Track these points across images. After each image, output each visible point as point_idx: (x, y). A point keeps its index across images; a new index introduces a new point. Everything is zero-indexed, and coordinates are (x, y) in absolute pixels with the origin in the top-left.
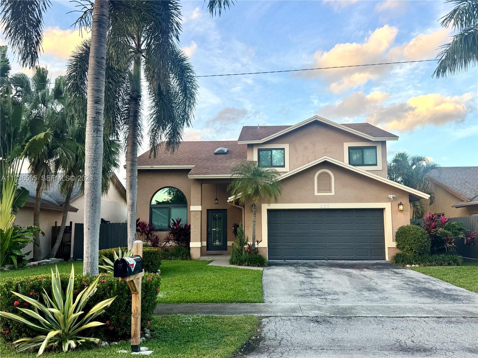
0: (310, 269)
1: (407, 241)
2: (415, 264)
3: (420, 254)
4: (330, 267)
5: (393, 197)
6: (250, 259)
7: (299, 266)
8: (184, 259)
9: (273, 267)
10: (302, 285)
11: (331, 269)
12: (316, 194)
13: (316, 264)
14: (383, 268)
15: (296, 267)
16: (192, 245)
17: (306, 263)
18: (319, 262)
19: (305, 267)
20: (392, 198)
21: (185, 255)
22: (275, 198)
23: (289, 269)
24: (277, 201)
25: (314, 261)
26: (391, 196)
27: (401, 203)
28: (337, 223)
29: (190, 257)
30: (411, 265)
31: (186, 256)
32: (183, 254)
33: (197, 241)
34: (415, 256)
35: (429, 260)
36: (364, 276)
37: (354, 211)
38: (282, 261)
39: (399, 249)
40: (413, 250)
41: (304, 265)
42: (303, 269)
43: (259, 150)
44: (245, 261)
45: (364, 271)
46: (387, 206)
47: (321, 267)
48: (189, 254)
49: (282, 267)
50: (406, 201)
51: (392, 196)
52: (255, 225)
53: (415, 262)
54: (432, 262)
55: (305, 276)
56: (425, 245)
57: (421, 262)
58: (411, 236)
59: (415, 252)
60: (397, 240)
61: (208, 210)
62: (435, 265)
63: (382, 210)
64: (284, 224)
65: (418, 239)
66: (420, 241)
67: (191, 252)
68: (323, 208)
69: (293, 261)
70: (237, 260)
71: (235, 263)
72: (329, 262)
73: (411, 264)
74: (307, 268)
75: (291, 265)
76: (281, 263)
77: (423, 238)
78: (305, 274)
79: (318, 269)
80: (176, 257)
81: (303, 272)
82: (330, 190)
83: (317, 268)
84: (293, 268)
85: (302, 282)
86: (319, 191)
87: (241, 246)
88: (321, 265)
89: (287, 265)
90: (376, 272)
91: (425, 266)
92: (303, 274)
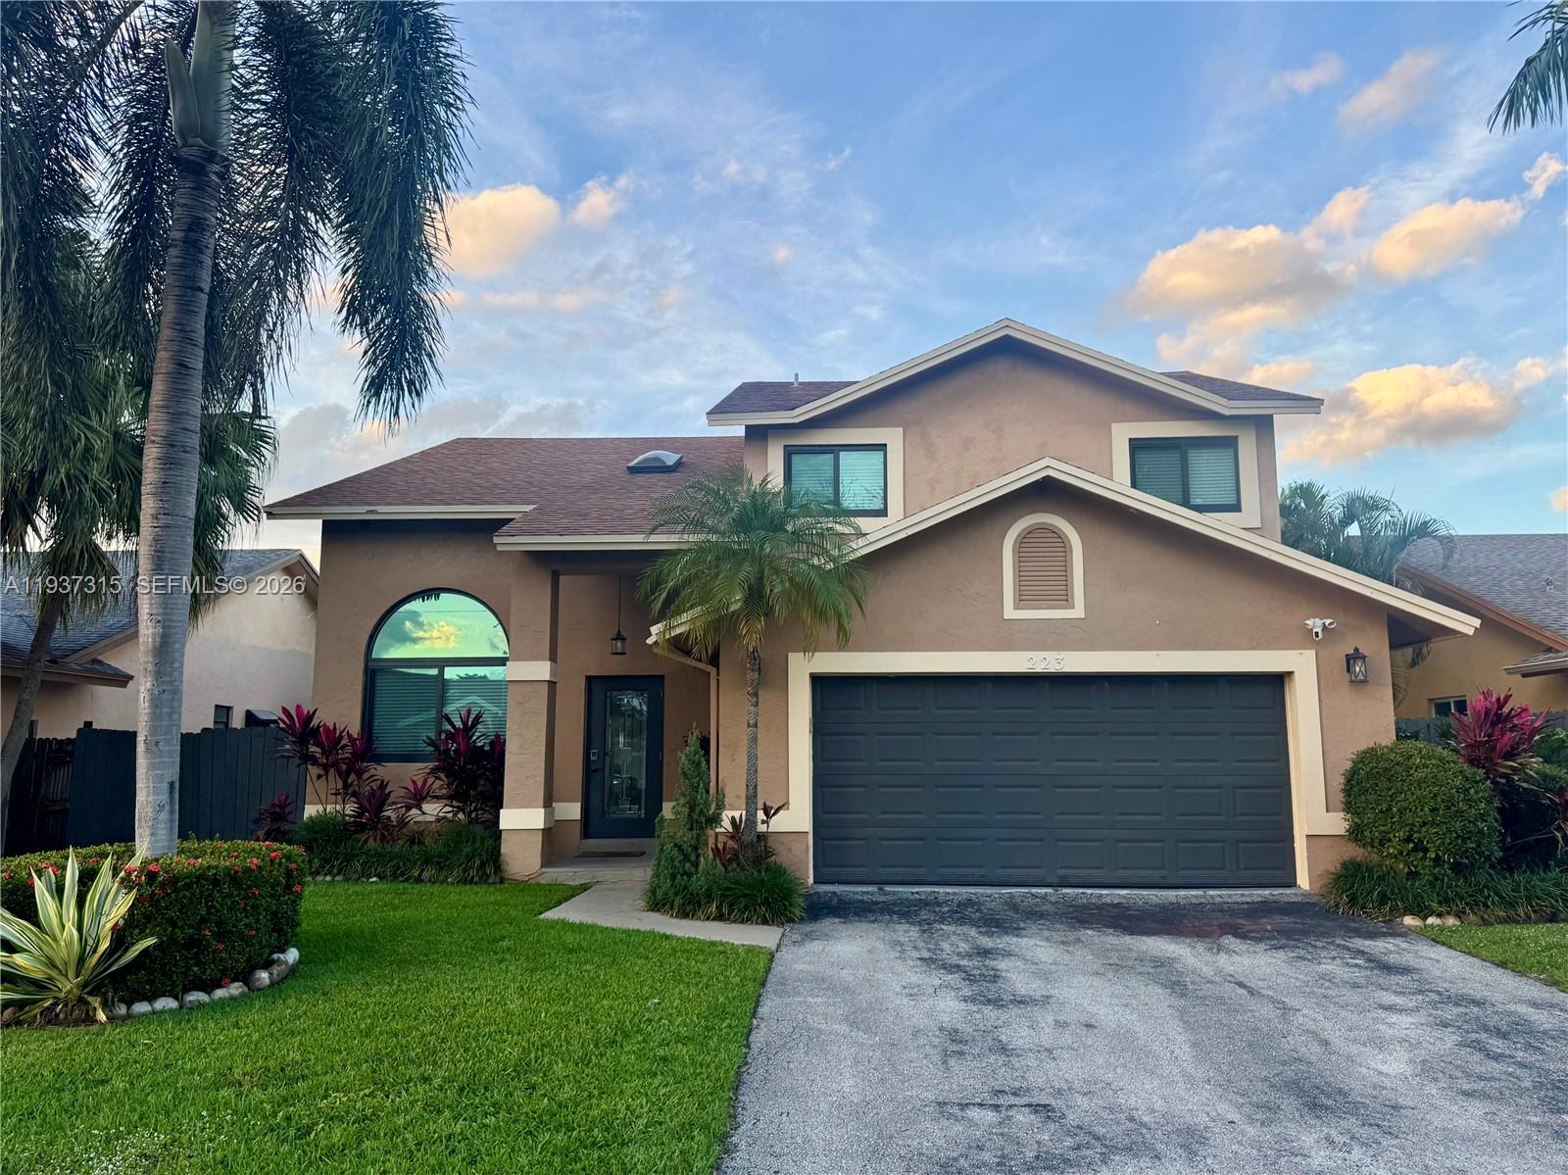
0: (987, 942)
1: (1401, 812)
2: (1439, 915)
3: (1457, 868)
4: (1072, 927)
5: (1324, 628)
6: (727, 889)
7: (942, 921)
8: (471, 881)
9: (828, 924)
10: (952, 1062)
11: (1079, 940)
12: (1010, 612)
13: (1012, 905)
14: (1305, 933)
15: (927, 928)
16: (511, 818)
17: (969, 903)
18: (1025, 895)
19: (965, 929)
20: (1319, 630)
21: (478, 862)
22: (841, 627)
23: (895, 936)
24: (847, 641)
25: (1004, 891)
26: (1316, 624)
27: (1356, 650)
28: (1096, 734)
29: (498, 868)
30: (1425, 918)
31: (483, 865)
32: (470, 858)
33: (527, 804)
34: (1437, 879)
35: (1501, 897)
36: (1241, 985)
37: (1166, 685)
38: (871, 889)
39: (1364, 846)
40: (1426, 850)
41: (961, 913)
42: (957, 940)
43: (790, 453)
44: (709, 896)
45: (1230, 952)
46: (1301, 665)
47: (1034, 929)
48: (494, 858)
49: (864, 926)
50: (1375, 645)
51: (1319, 622)
52: (754, 740)
53: (1440, 903)
54: (1511, 904)
55: (966, 992)
56: (1481, 832)
57: (1467, 904)
58: (1418, 792)
59: (1437, 860)
60: (1348, 807)
61: (589, 679)
62: (1528, 920)
63: (1277, 682)
64: (879, 734)
65: (1450, 803)
66: (1459, 814)
67: (505, 848)
68: (1039, 668)
69: (916, 889)
70: (676, 894)
71: (667, 907)
72: (1065, 896)
73: (1423, 912)
74: (973, 932)
75: (904, 912)
76: (865, 898)
77: (1468, 801)
78: (970, 979)
79: (1024, 941)
80: (441, 869)
81: (955, 960)
82: (1066, 600)
83: (1017, 931)
84: (914, 932)
85: (954, 1036)
86: (1021, 601)
87: (691, 829)
88: (1035, 915)
89: (891, 913)
90: (1281, 955)
91: (1485, 923)
92: (954, 979)
